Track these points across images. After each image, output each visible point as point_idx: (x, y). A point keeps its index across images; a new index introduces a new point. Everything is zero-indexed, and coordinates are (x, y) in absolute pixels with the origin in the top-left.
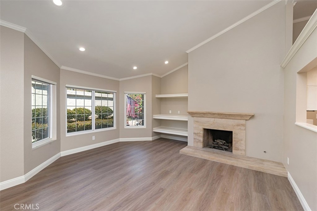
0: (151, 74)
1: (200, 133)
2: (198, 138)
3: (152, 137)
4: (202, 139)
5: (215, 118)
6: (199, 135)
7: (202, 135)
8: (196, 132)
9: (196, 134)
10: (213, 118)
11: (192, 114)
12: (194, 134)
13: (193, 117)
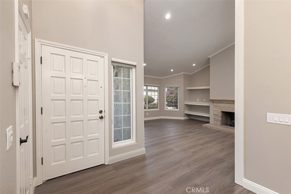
0: (183, 73)
1: (219, 115)
2: (217, 118)
3: (184, 117)
4: (220, 119)
5: (230, 104)
6: (218, 116)
7: (220, 116)
8: (216, 113)
9: (215, 115)
10: (229, 104)
11: (213, 101)
12: (214, 115)
13: (214, 103)
